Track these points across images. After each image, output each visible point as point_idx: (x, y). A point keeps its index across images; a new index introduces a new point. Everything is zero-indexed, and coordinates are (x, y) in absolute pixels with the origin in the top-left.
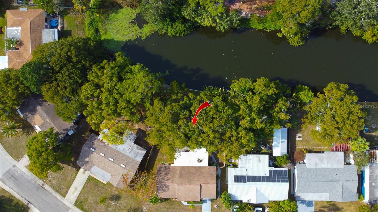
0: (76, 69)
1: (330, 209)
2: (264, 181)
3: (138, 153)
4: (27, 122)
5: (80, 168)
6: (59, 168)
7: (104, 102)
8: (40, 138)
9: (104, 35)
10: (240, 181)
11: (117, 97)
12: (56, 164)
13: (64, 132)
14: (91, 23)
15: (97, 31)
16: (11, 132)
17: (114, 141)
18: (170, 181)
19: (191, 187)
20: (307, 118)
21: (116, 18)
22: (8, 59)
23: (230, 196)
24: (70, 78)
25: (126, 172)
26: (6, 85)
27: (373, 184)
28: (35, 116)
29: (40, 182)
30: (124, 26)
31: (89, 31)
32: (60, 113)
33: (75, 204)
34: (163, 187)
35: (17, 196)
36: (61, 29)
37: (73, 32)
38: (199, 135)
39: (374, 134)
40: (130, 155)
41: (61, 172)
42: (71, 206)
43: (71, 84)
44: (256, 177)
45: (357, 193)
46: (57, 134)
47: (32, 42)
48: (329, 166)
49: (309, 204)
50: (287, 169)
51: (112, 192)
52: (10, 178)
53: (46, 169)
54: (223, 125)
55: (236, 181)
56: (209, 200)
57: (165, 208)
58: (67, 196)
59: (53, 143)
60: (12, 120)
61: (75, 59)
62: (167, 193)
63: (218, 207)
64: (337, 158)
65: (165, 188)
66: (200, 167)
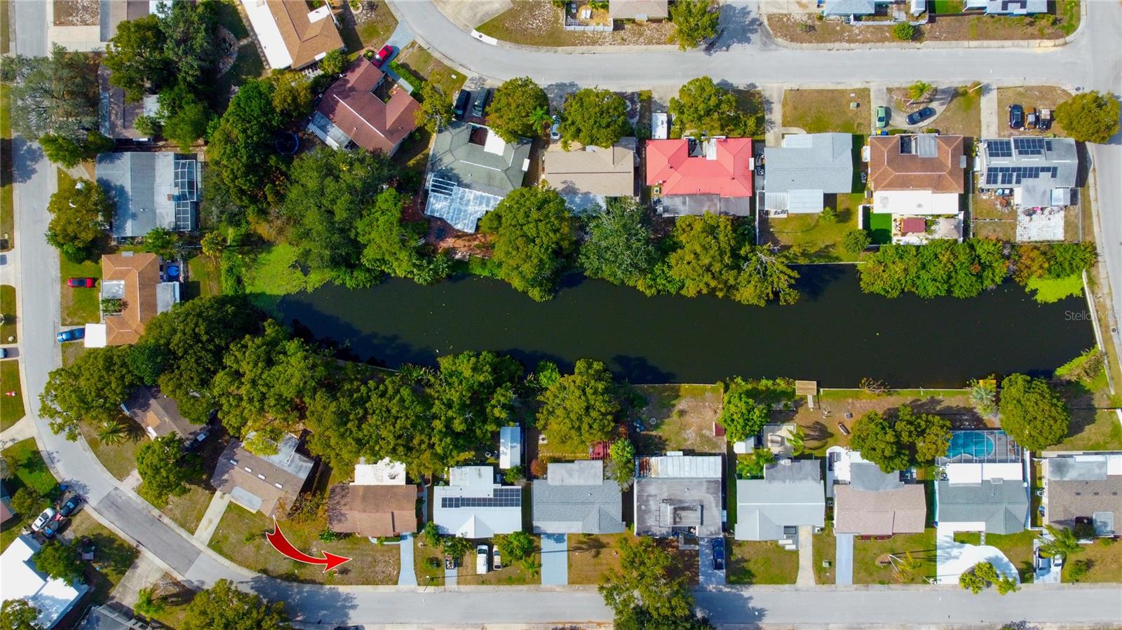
0: (207, 350)
1: (590, 546)
2: (485, 505)
3: (301, 466)
4: (135, 422)
5: (216, 490)
6: (185, 491)
7: (245, 398)
8: (157, 447)
9: (250, 287)
10: (451, 506)
11: (264, 390)
12: (180, 484)
13: (191, 437)
14: (230, 270)
15: (239, 281)
16: (113, 438)
17: (264, 450)
18: (347, 507)
19: (378, 515)
20: (542, 413)
21: (268, 260)
22: (107, 328)
23: (436, 528)
24: (199, 364)
25: (282, 494)
26: (108, 373)
27: (643, 507)
28: (148, 414)
29: (156, 512)
30: (280, 272)
31: (226, 281)
32: (186, 414)
33: (210, 545)
34: (337, 516)
35: (121, 534)
36: (184, 280)
37: (202, 283)
38: (377, 442)
39: (654, 433)
40: (290, 470)
41: (187, 496)
42: (203, 548)
43: (199, 374)
44: (474, 499)
45: (623, 521)
46: (181, 441)
47: (141, 304)
48: (582, 482)
49: (559, 538)
50: (520, 487)
51: (264, 525)
52: (111, 507)
53: (165, 491)
54: (409, 427)
55: (444, 505)
56: (410, 535)
57: (344, 548)
58: (197, 533)
59: (175, 454)
60: (113, 420)
61: (204, 338)
62: (345, 525)
63: (424, 545)
64: (594, 470)
65: (341, 517)
66: (392, 487)
